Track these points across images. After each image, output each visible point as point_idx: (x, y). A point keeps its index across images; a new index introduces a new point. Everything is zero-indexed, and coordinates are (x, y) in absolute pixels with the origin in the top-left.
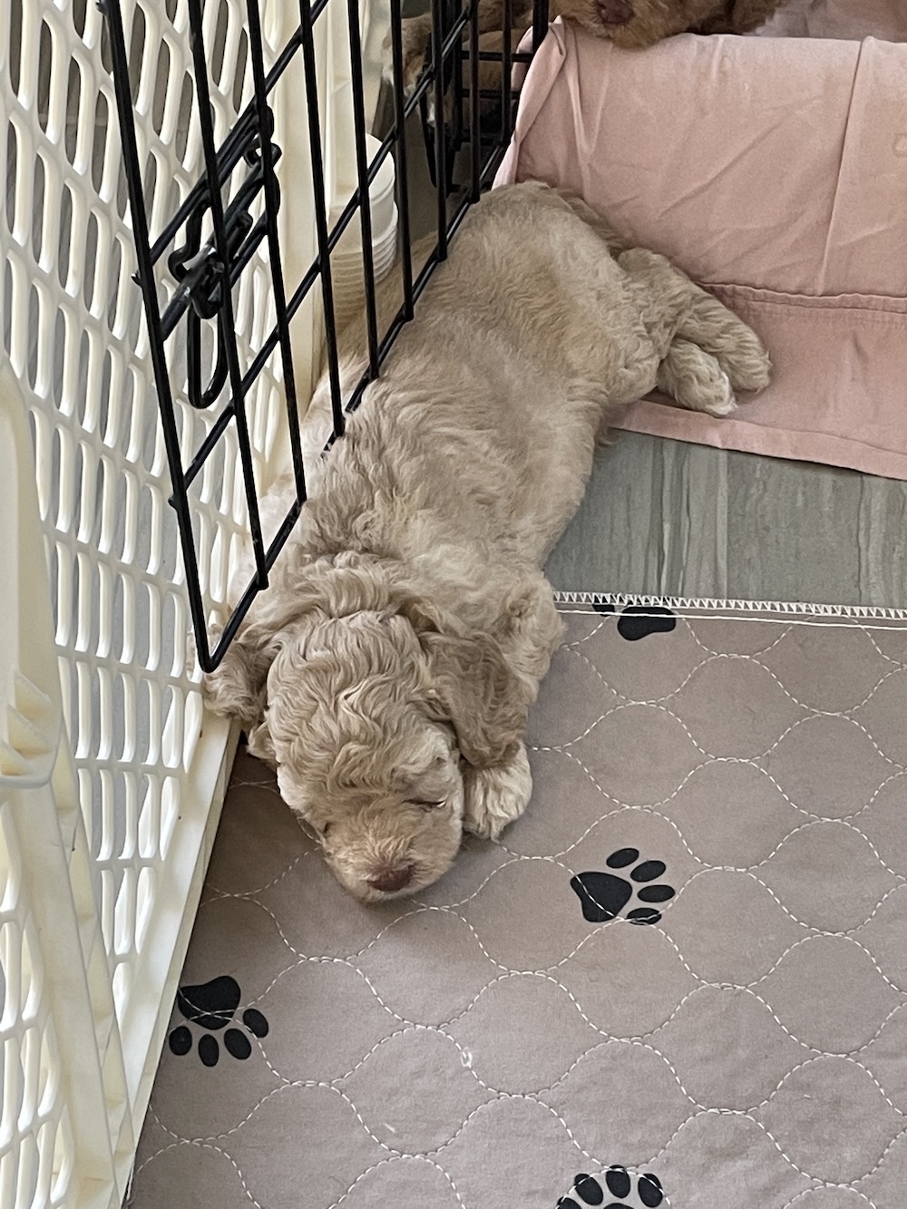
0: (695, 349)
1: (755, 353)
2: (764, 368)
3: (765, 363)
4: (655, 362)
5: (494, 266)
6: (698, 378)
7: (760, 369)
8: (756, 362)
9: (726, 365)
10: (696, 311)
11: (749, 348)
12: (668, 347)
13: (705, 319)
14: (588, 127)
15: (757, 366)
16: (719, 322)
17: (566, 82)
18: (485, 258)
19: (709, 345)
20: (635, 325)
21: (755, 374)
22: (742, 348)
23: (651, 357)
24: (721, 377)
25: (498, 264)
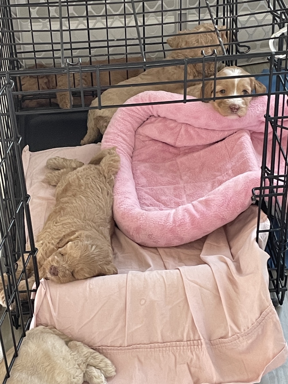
0: (93, 368)
1: (111, 366)
2: (114, 370)
3: (114, 368)
4: (82, 375)
5: (32, 356)
6: (95, 377)
7: (112, 371)
8: (111, 369)
9: (102, 371)
10: (92, 357)
11: (108, 365)
12: (85, 369)
13: (95, 359)
14: (55, 309)
15: (111, 370)
16: (99, 359)
17: (47, 297)
18: (29, 354)
19: (97, 366)
20: (75, 365)
21: (111, 372)
22: (106, 366)
23: (81, 374)
24: (101, 376)
25: (33, 355)
